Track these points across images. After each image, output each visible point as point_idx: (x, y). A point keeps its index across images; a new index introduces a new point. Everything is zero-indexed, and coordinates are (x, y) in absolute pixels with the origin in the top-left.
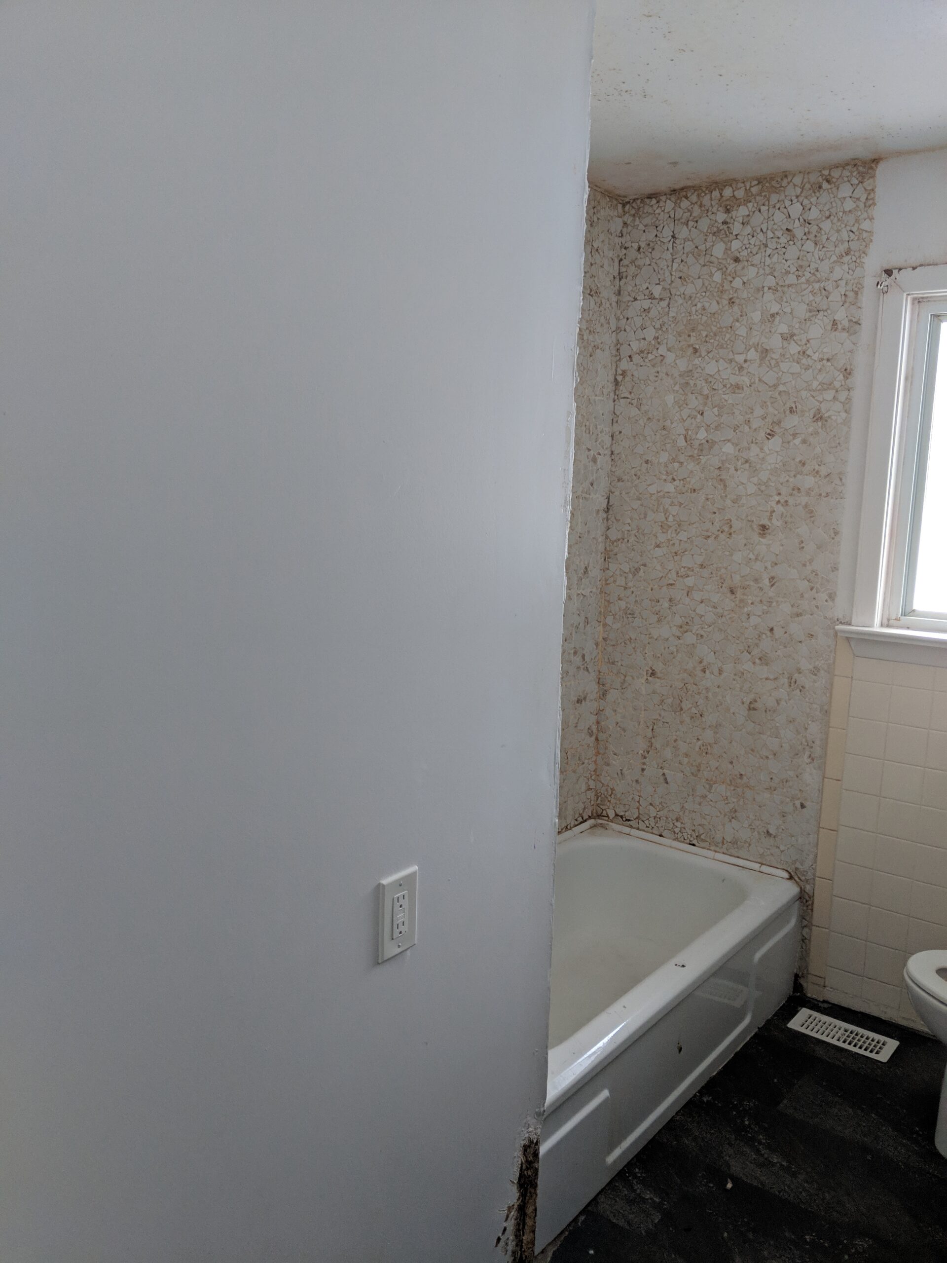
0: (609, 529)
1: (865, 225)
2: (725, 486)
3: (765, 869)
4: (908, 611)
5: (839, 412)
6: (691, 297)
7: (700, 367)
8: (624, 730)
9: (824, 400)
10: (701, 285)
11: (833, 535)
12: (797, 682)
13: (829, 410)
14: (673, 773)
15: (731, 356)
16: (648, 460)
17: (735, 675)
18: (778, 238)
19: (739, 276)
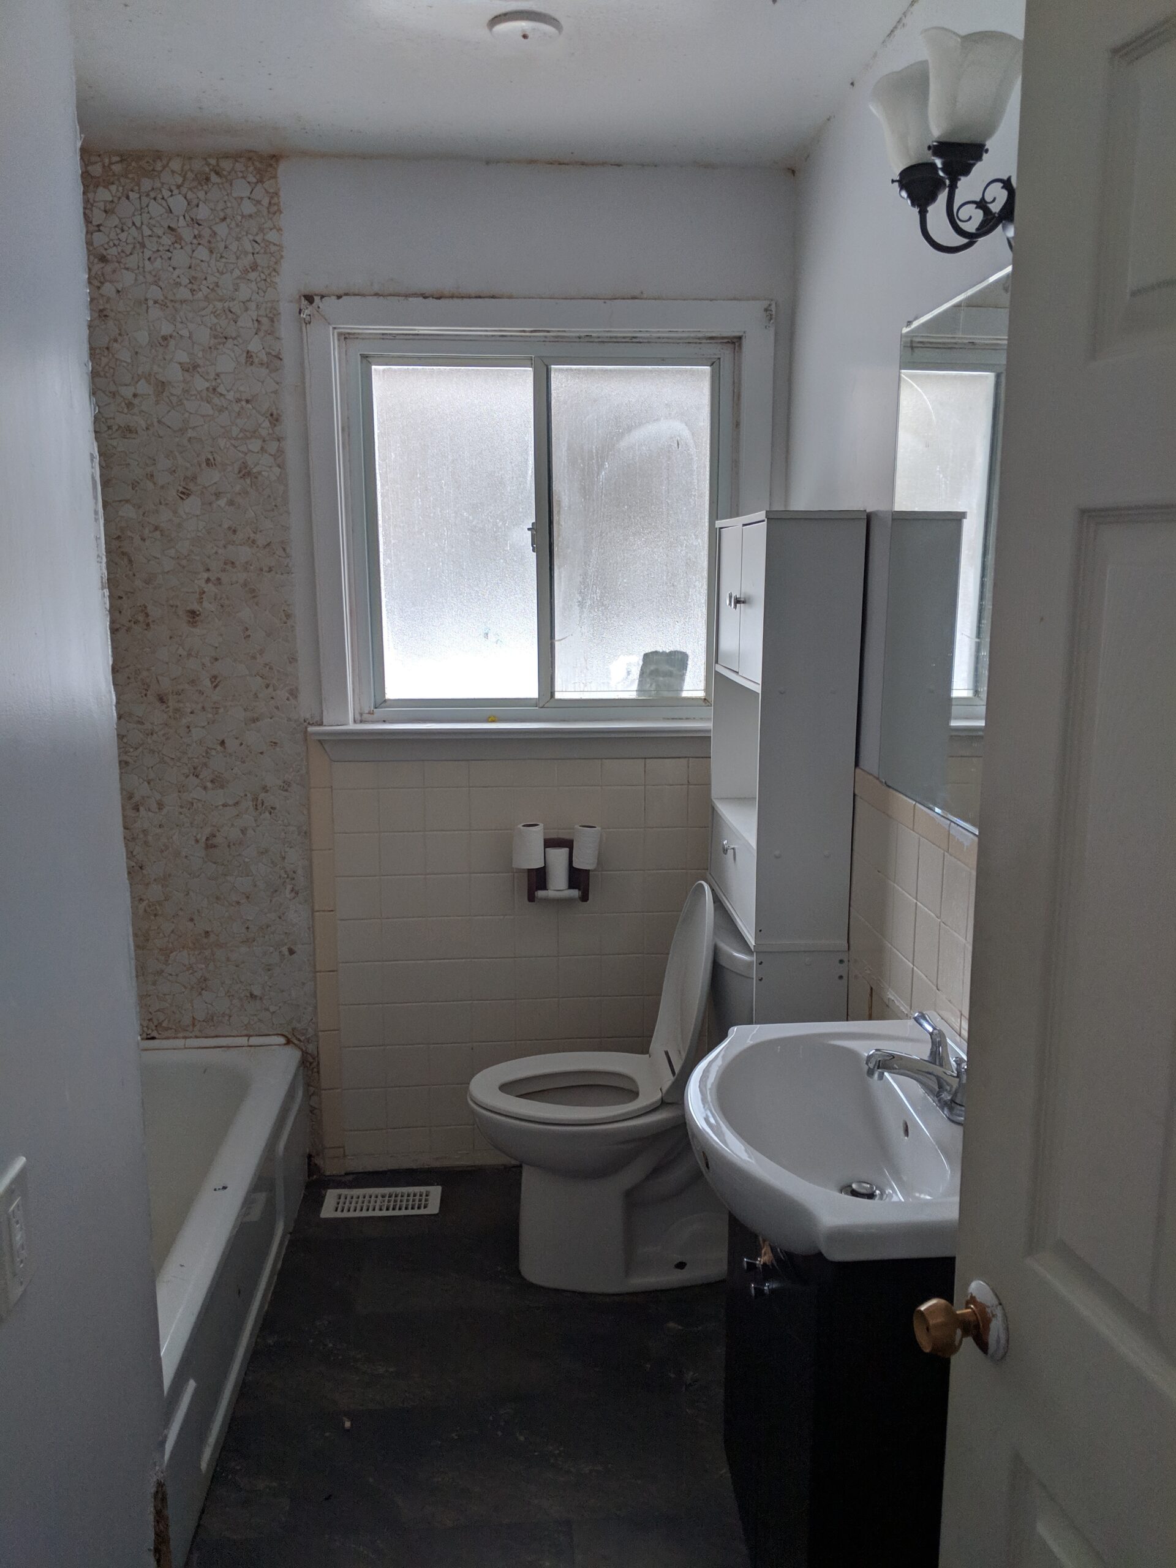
1: (272, 236)
2: (130, 561)
3: (254, 1041)
4: (381, 702)
5: (271, 467)
9: (249, 451)
11: (285, 619)
12: (265, 804)
13: (258, 464)
15: (113, 388)
17: (181, 807)
18: (159, 237)
19: (111, 282)
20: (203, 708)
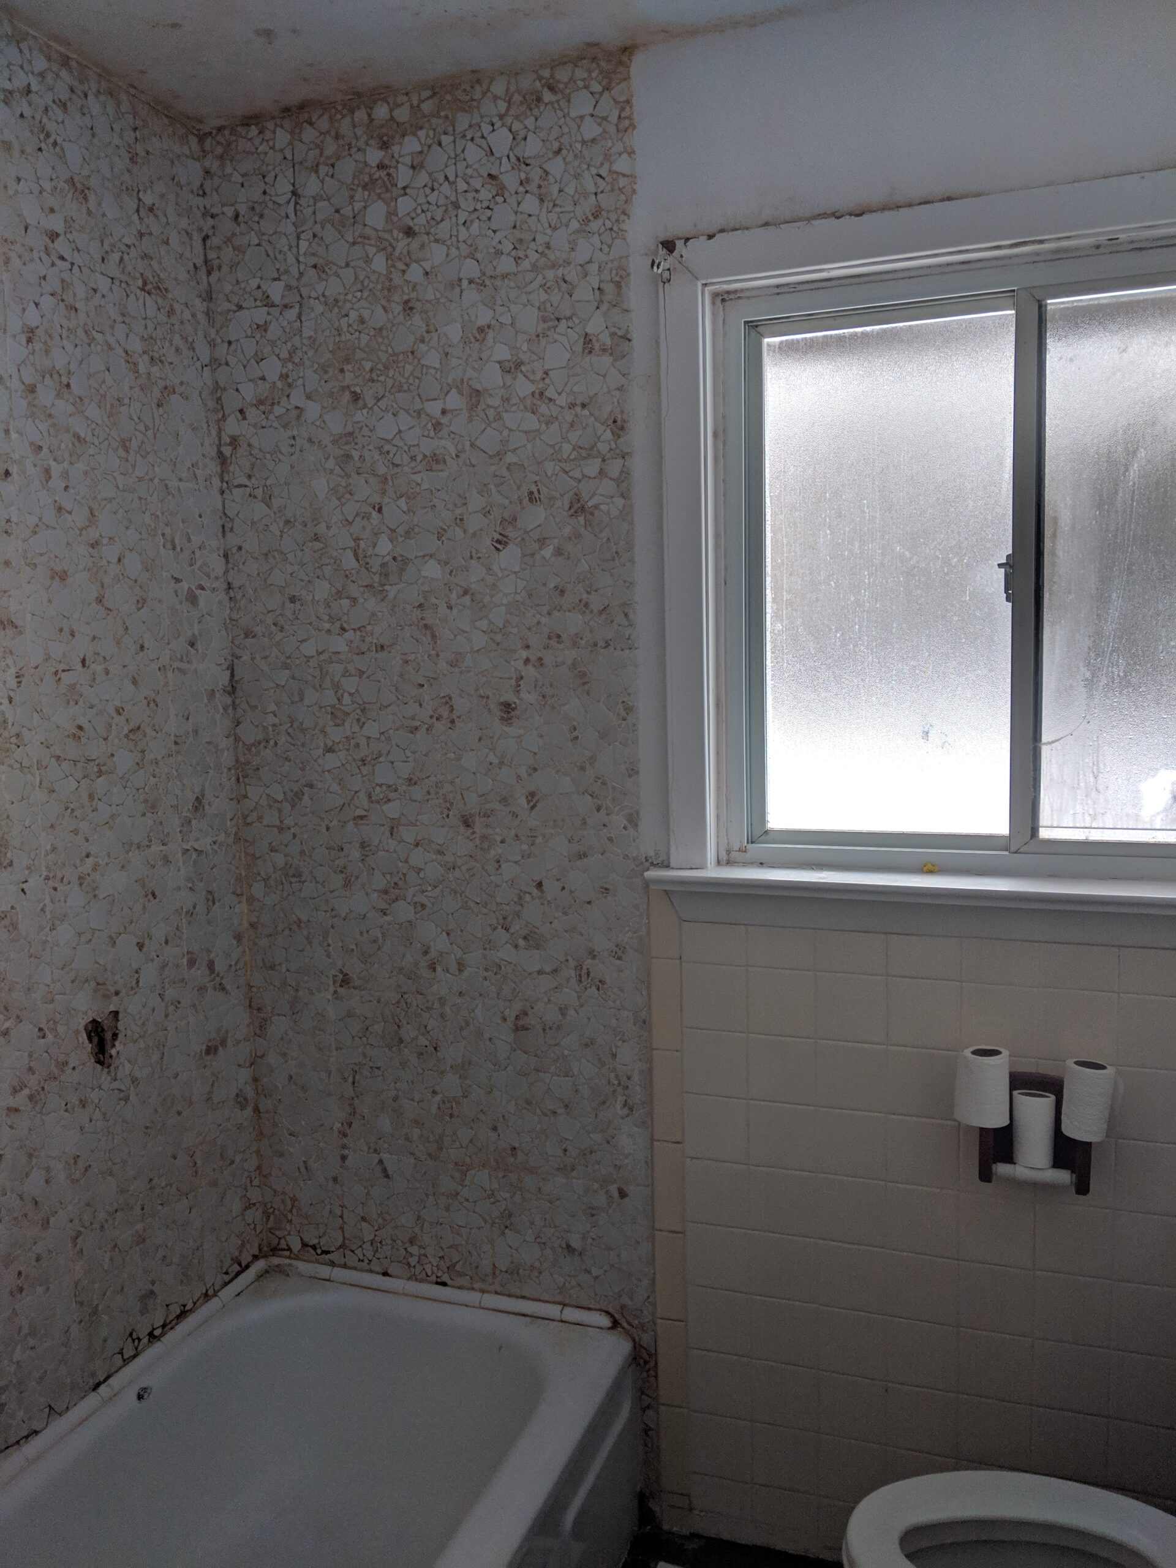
0: (239, 723)
1: (622, 164)
2: (434, 636)
3: (571, 1314)
4: (759, 833)
5: (612, 497)
6: (336, 301)
7: (367, 426)
8: (304, 1088)
9: (584, 476)
10: (353, 278)
11: (624, 714)
12: (592, 975)
13: (594, 494)
14: (396, 1157)
15: (418, 405)
16: (294, 596)
17: (486, 970)
18: (477, 191)
19: (417, 261)
20: (517, 836)
